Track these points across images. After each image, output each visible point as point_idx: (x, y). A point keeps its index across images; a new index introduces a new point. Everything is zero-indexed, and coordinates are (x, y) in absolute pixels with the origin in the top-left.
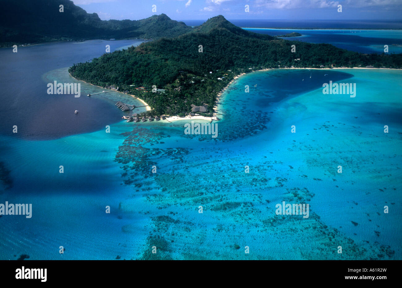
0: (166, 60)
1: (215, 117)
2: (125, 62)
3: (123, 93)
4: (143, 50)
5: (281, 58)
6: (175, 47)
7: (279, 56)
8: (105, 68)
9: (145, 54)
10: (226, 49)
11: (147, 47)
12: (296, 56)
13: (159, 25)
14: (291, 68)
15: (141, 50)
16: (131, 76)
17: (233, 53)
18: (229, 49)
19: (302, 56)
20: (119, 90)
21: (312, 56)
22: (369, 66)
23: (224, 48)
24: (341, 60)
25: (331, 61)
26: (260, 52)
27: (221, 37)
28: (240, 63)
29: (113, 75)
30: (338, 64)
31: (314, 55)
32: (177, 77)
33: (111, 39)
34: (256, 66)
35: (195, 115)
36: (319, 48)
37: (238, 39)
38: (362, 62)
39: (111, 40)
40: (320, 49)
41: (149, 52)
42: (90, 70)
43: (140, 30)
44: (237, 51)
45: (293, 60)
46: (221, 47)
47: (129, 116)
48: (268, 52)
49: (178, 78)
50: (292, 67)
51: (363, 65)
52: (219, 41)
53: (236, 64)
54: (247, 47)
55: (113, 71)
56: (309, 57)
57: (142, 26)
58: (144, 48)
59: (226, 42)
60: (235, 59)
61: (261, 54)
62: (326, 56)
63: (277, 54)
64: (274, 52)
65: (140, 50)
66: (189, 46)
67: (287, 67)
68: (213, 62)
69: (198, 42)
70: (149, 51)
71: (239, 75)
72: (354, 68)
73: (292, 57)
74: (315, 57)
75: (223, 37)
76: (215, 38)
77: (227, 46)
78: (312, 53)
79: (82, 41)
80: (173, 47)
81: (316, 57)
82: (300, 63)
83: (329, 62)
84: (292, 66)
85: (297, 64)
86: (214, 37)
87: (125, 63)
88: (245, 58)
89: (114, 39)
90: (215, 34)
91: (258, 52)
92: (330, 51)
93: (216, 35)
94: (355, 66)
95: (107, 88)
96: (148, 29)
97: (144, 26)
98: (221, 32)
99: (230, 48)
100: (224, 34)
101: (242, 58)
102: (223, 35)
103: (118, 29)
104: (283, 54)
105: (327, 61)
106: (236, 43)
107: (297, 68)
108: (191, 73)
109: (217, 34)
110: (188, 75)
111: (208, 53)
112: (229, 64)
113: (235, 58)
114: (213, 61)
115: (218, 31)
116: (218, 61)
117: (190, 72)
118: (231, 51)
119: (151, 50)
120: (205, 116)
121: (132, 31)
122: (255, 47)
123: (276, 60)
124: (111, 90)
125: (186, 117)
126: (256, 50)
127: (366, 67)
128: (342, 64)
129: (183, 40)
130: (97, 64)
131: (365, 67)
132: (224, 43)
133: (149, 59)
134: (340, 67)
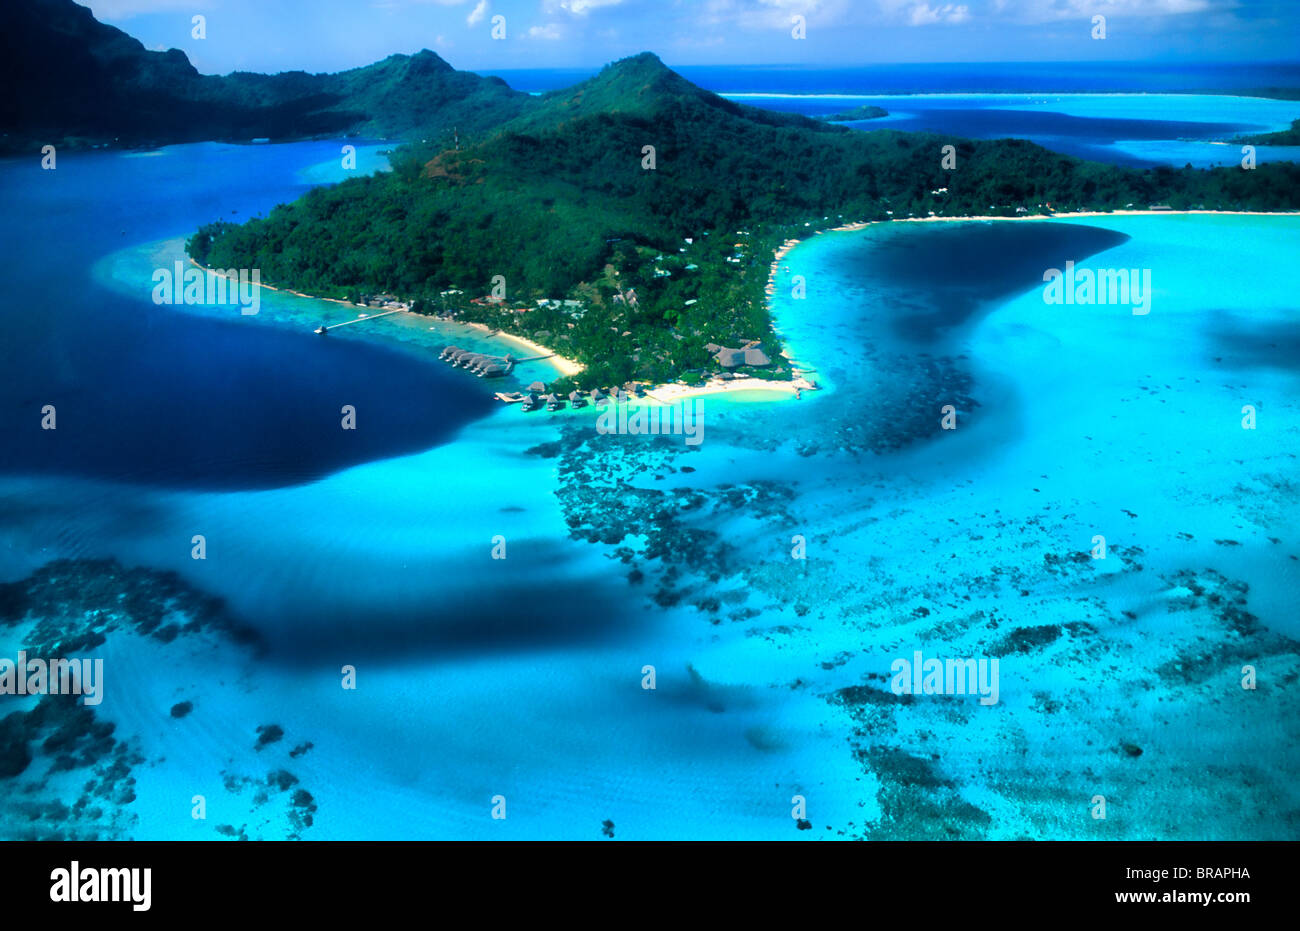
0: (548, 203)
1: (801, 380)
2: (400, 214)
3: (437, 318)
4: (456, 171)
5: (888, 188)
6: (554, 159)
7: (884, 181)
8: (330, 237)
9: (464, 186)
10: (713, 164)
11: (467, 164)
12: (934, 181)
13: (417, 88)
14: (928, 219)
15: (449, 172)
16: (440, 260)
17: (741, 176)
18: (724, 163)
19: (951, 182)
20: (417, 309)
21: (982, 180)
22: (1156, 205)
23: (706, 160)
24: (1071, 190)
25: (1042, 192)
26: (820, 170)
27: (689, 123)
28: (769, 206)
29: (373, 261)
30: (1066, 202)
31: (990, 177)
32: (608, 259)
33: (256, 140)
34: (820, 215)
35: (734, 378)
36: (1000, 152)
37: (741, 130)
38: (1135, 192)
39: (258, 144)
40: (1003, 156)
41: (478, 178)
42: (275, 245)
43: (353, 106)
44: (750, 170)
45: (926, 195)
46: (696, 156)
47: (517, 393)
48: (844, 171)
49: (612, 263)
50: (930, 216)
51: (1140, 202)
52: (688, 137)
53: (757, 211)
54: (776, 154)
55: (366, 246)
56: (975, 184)
57: (353, 94)
58: (457, 165)
59: (709, 141)
60: (750, 195)
61: (825, 175)
62: (1025, 179)
63: (876, 175)
64: (866, 171)
65: (446, 174)
66: (599, 157)
67: (915, 217)
68: (686, 207)
69: (626, 143)
70: (477, 174)
71: (782, 245)
72: (1116, 213)
73: (924, 183)
74: (993, 182)
75: (696, 124)
76: (673, 127)
77: (714, 155)
78: (980, 171)
79: (149, 149)
80: (547, 159)
81: (997, 180)
82: (949, 202)
83: (1037, 198)
84: (930, 213)
85: (943, 206)
86: (669, 124)
87: (402, 217)
88: (780, 193)
89: (267, 140)
90: (671, 115)
91: (812, 169)
92: (1034, 161)
93: (674, 116)
94: (1117, 208)
95: (368, 305)
96: (382, 103)
97: (362, 91)
98: (688, 109)
99: (727, 160)
100: (698, 114)
101: (770, 191)
102: (697, 119)
103: (265, 103)
104: (894, 175)
105: (1031, 192)
106: (741, 143)
107: (944, 219)
108: (645, 245)
109: (677, 117)
110: (640, 250)
111: (663, 177)
112: (737, 211)
113: (748, 190)
114: (683, 203)
115: (678, 104)
116: (700, 201)
117: (642, 241)
118: (732, 170)
119: (484, 172)
120: (770, 378)
121: (320, 111)
122: (801, 155)
123: (875, 195)
124: (386, 311)
125: (708, 384)
126: (806, 163)
127: (1151, 207)
128: (1076, 202)
129: (574, 135)
130: (294, 224)
131: (1146, 209)
132: (704, 143)
133: (484, 201)
134: (1075, 211)
